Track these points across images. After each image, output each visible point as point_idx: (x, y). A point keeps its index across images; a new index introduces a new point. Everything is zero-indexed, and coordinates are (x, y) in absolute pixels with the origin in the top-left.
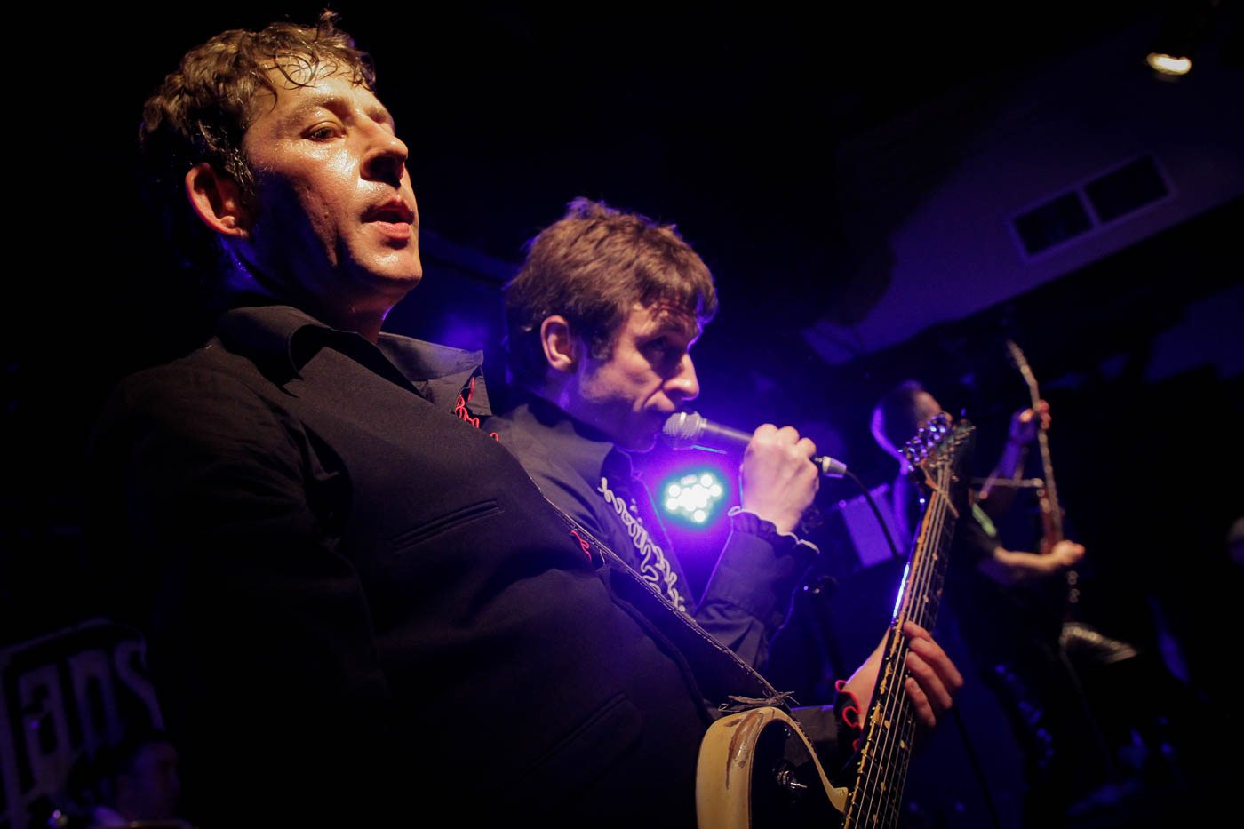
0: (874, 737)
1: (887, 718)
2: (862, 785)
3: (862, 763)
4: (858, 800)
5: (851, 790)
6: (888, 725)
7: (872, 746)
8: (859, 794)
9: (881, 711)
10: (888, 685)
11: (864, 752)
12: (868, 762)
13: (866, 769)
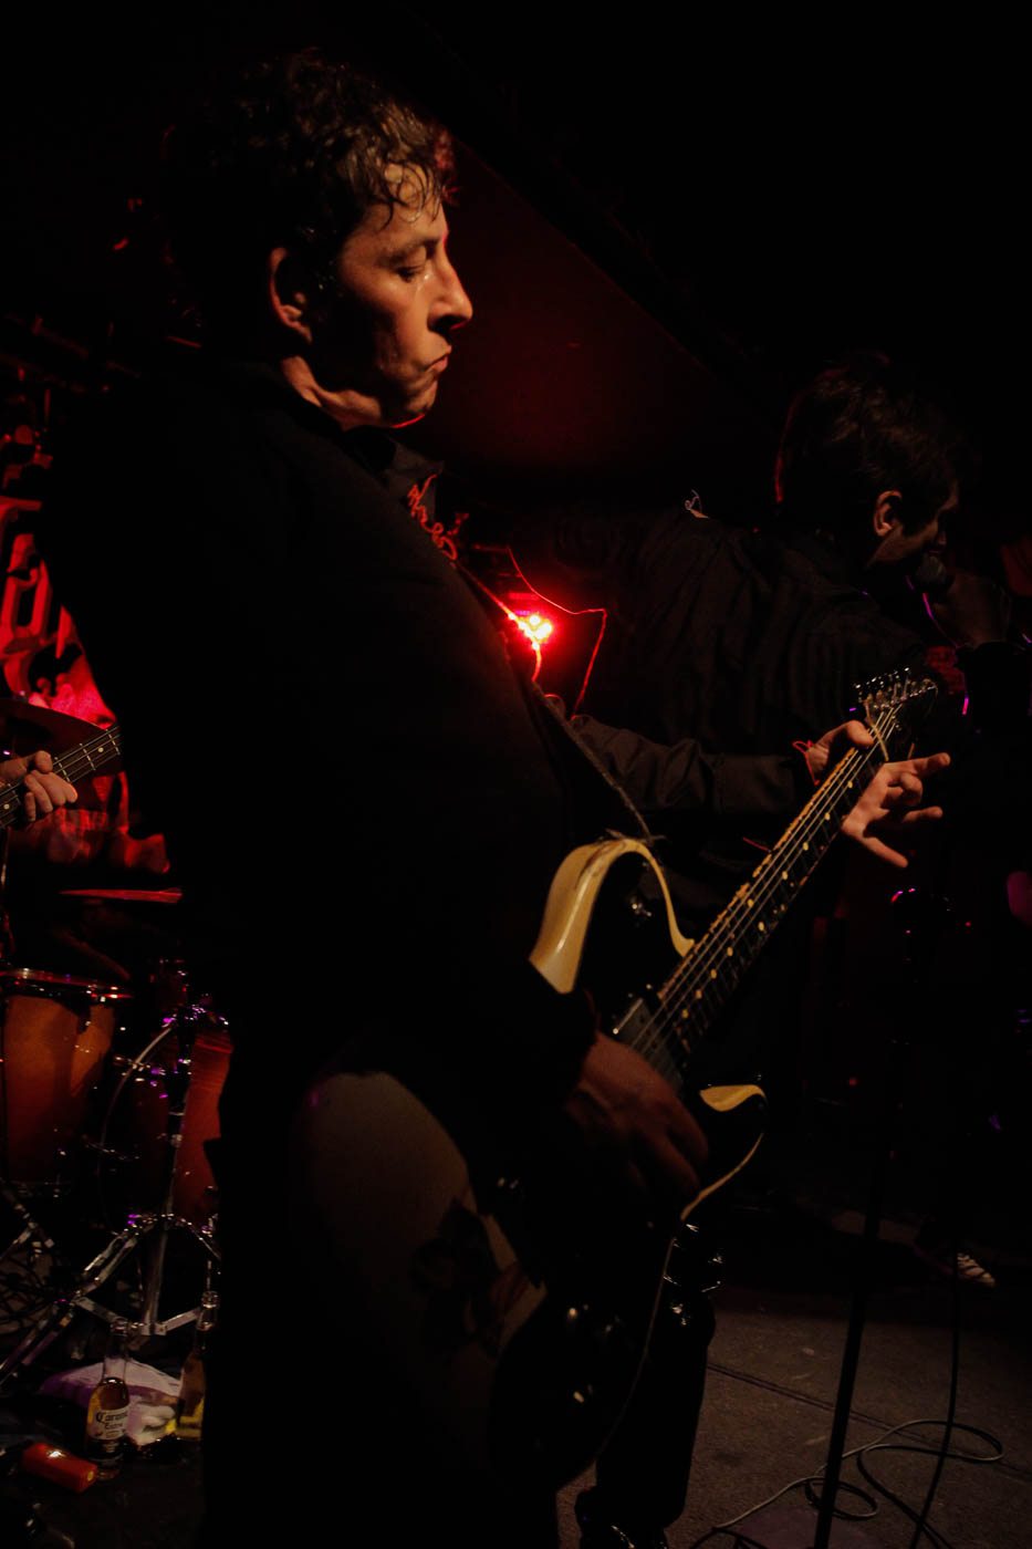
0: (734, 907)
1: (751, 897)
2: (708, 941)
3: (715, 925)
4: (700, 951)
5: (697, 942)
6: (751, 903)
7: (729, 914)
8: (703, 947)
9: (748, 890)
10: (762, 872)
11: (720, 917)
12: (720, 925)
13: (716, 930)
